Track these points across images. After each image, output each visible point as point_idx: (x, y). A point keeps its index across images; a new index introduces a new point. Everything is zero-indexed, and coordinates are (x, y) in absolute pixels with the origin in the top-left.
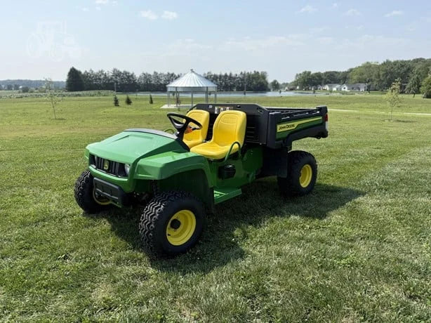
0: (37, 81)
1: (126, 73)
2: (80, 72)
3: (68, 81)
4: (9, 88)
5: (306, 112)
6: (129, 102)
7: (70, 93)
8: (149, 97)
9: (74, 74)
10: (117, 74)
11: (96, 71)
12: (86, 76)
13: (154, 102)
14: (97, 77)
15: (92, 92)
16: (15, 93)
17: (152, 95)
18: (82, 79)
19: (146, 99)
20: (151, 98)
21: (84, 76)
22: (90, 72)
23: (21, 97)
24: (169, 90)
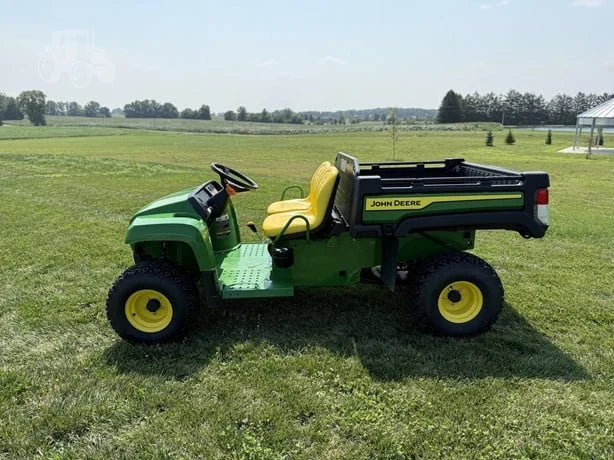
0: (408, 110)
1: (528, 96)
2: (460, 97)
3: (441, 109)
4: (376, 118)
5: (476, 180)
6: (510, 140)
7: (440, 126)
8: (546, 134)
9: (451, 99)
10: (514, 98)
11: (482, 94)
12: (469, 101)
13: (553, 142)
14: (482, 104)
15: (469, 125)
16: (379, 125)
17: (552, 130)
18: (461, 106)
19: (540, 137)
20: (549, 136)
21: (464, 102)
22: (475, 96)
23: (381, 130)
24: (580, 122)
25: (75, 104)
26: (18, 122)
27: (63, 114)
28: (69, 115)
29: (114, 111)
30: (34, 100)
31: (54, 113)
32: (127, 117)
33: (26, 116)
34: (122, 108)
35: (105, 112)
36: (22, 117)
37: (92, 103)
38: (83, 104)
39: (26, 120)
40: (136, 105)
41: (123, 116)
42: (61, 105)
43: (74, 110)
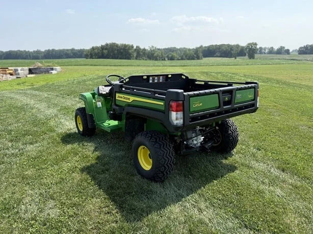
25: (272, 48)
26: (242, 57)
27: (265, 53)
28: (268, 54)
29: (293, 51)
30: (252, 46)
31: (261, 53)
32: (299, 54)
33: (247, 54)
34: (298, 49)
35: (287, 52)
36: (245, 55)
37: (281, 47)
38: (276, 48)
39: (247, 57)
40: (306, 47)
41: (297, 54)
42: (265, 49)
43: (271, 51)
